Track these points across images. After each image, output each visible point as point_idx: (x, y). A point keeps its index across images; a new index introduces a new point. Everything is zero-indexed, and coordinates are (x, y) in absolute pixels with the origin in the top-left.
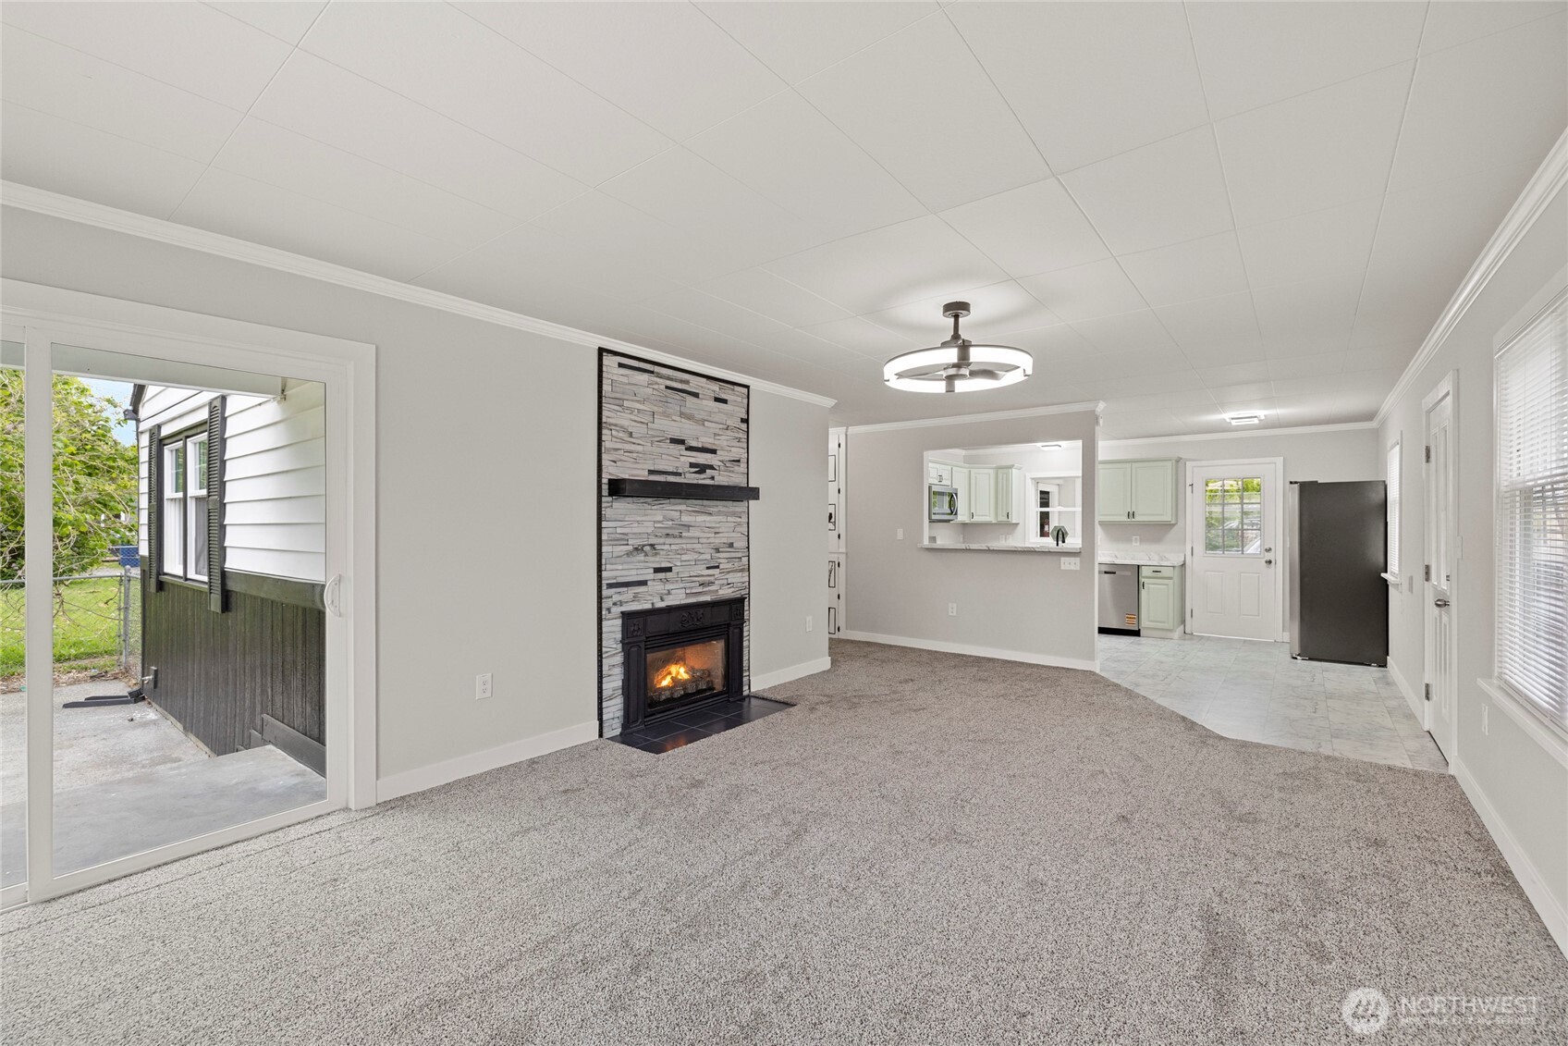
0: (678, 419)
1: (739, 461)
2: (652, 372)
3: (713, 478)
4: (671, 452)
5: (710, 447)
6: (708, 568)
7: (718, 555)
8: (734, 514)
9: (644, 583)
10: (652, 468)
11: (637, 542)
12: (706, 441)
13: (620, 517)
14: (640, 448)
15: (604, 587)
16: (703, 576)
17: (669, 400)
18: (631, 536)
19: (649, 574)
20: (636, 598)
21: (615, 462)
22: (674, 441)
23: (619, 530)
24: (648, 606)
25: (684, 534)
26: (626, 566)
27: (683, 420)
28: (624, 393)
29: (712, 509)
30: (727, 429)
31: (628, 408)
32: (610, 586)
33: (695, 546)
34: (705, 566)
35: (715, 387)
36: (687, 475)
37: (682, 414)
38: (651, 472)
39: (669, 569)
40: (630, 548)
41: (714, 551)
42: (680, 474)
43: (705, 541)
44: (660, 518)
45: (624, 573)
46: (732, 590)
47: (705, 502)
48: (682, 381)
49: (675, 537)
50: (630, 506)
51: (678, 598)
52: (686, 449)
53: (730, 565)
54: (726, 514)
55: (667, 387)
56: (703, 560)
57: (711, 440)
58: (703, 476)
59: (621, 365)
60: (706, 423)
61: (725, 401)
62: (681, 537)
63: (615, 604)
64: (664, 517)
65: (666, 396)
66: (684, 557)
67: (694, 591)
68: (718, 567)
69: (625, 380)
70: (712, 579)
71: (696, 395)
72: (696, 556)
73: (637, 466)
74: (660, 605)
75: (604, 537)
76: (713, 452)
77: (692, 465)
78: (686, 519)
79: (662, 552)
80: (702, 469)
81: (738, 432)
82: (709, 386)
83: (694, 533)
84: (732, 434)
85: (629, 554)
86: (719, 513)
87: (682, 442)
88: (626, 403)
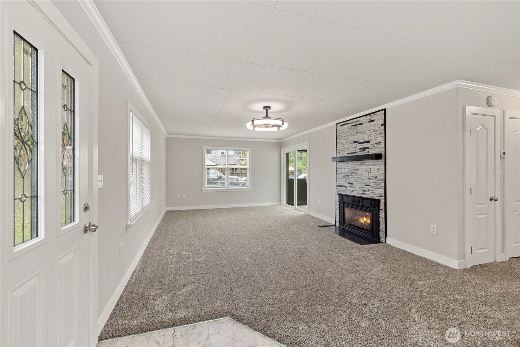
0: (355, 134)
1: (380, 143)
2: (348, 123)
3: (368, 152)
4: (353, 146)
5: (367, 140)
6: (366, 185)
7: (370, 181)
8: (377, 165)
9: (346, 187)
10: (348, 153)
11: (344, 174)
12: (366, 139)
13: (340, 168)
14: (345, 147)
15: (337, 186)
16: (364, 188)
17: (353, 130)
18: (343, 173)
19: (347, 184)
20: (343, 190)
21: (339, 153)
22: (354, 142)
23: (340, 171)
24: (347, 194)
25: (357, 173)
26: (341, 181)
27: (357, 134)
28: (341, 133)
29: (367, 163)
30: (374, 131)
31: (342, 137)
32: (338, 186)
33: (361, 177)
34: (364, 184)
35: (369, 118)
36: (359, 152)
37: (357, 133)
38: (348, 154)
39: (352, 184)
40: (343, 176)
41: (368, 179)
42: (356, 153)
43: (365, 175)
44: (350, 167)
45: (341, 183)
46: (376, 196)
47: (365, 161)
48: (357, 122)
49: (354, 173)
50: (343, 164)
51: (355, 194)
52: (358, 144)
53: (375, 185)
54: (373, 165)
55: (352, 126)
56: (364, 182)
57: (368, 138)
58: (364, 152)
59: (340, 126)
60: (365, 132)
61: (373, 121)
62: (356, 173)
63: (339, 191)
64: (351, 167)
65: (352, 129)
66: (357, 180)
67: (360, 192)
68: (370, 185)
69: (341, 129)
70: (367, 189)
71: (361, 124)
72: (361, 180)
73: (344, 152)
74: (350, 194)
75: (337, 173)
76: (369, 142)
77: (360, 149)
78: (358, 167)
79: (350, 178)
80: (364, 149)
81: (380, 131)
82: (366, 118)
83: (360, 172)
84: (377, 132)
85: (342, 178)
86: (370, 165)
87: (357, 142)
88: (341, 136)
